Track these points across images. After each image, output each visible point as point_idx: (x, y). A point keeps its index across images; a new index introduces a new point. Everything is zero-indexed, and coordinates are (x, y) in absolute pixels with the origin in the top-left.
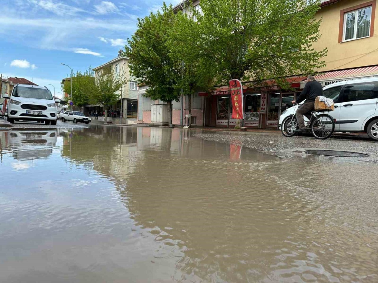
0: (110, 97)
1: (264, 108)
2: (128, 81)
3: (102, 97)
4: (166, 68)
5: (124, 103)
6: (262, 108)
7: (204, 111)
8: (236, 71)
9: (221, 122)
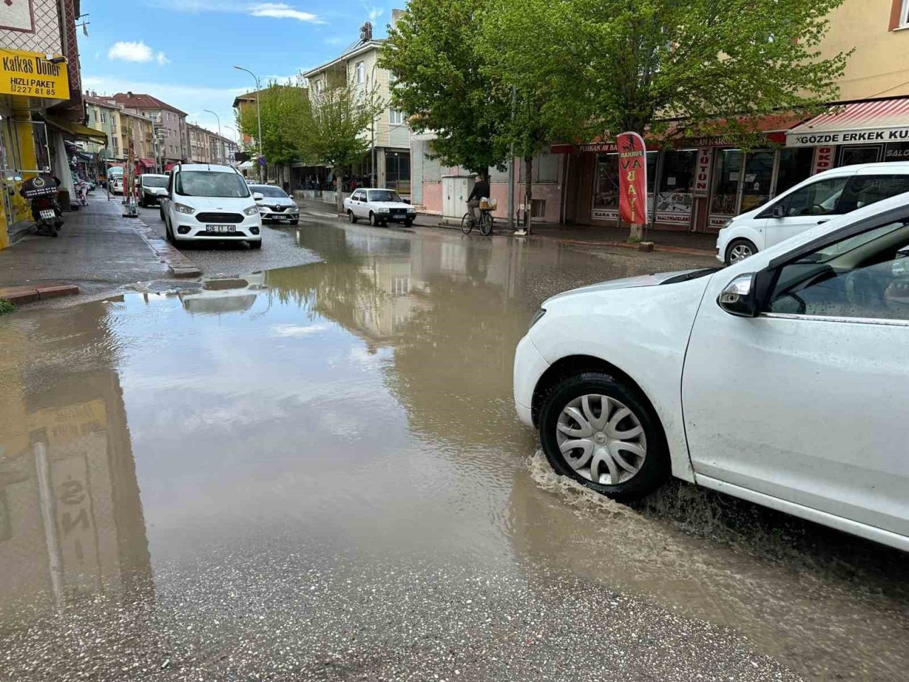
0: (347, 149)
1: (705, 185)
2: (386, 106)
3: (330, 147)
4: (476, 97)
5: (378, 159)
6: (699, 185)
7: (563, 188)
8: (635, 112)
9: (604, 215)
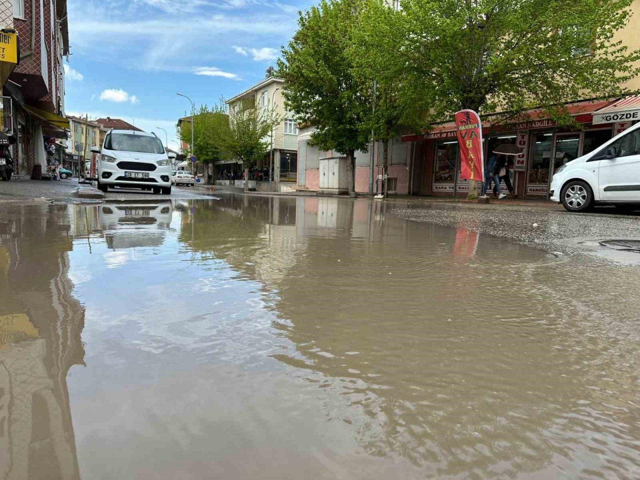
0: (252, 148)
1: (523, 161)
2: (282, 120)
3: (241, 147)
4: (346, 95)
5: (275, 157)
6: (519, 162)
7: (410, 169)
8: (472, 95)
9: (442, 188)
